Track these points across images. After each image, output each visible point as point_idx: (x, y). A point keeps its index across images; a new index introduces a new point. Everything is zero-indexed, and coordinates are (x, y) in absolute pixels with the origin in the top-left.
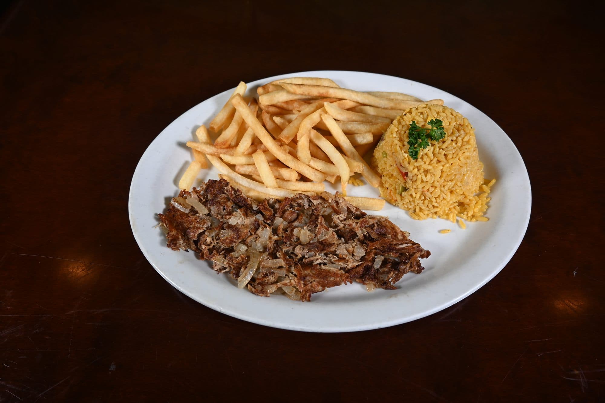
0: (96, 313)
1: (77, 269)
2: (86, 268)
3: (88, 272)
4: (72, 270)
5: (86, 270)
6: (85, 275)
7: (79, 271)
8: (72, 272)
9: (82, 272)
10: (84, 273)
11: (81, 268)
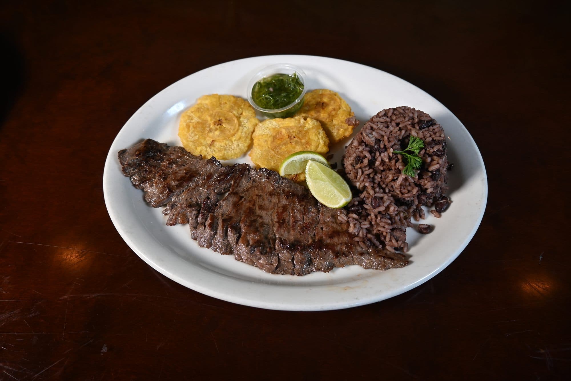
0: (88, 298)
1: (71, 256)
2: (79, 255)
3: (81, 259)
4: (65, 257)
5: (79, 257)
6: (79, 262)
7: (72, 258)
8: (66, 259)
9: (76, 259)
10: (77, 260)
11: (74, 255)
